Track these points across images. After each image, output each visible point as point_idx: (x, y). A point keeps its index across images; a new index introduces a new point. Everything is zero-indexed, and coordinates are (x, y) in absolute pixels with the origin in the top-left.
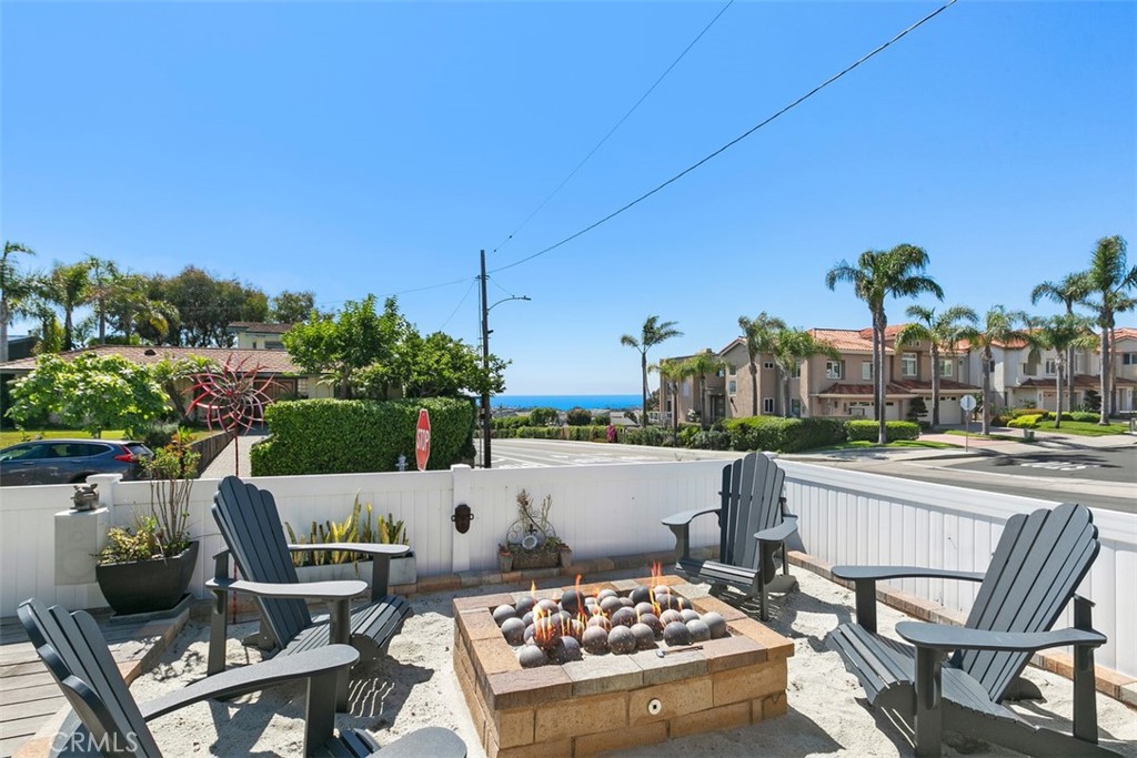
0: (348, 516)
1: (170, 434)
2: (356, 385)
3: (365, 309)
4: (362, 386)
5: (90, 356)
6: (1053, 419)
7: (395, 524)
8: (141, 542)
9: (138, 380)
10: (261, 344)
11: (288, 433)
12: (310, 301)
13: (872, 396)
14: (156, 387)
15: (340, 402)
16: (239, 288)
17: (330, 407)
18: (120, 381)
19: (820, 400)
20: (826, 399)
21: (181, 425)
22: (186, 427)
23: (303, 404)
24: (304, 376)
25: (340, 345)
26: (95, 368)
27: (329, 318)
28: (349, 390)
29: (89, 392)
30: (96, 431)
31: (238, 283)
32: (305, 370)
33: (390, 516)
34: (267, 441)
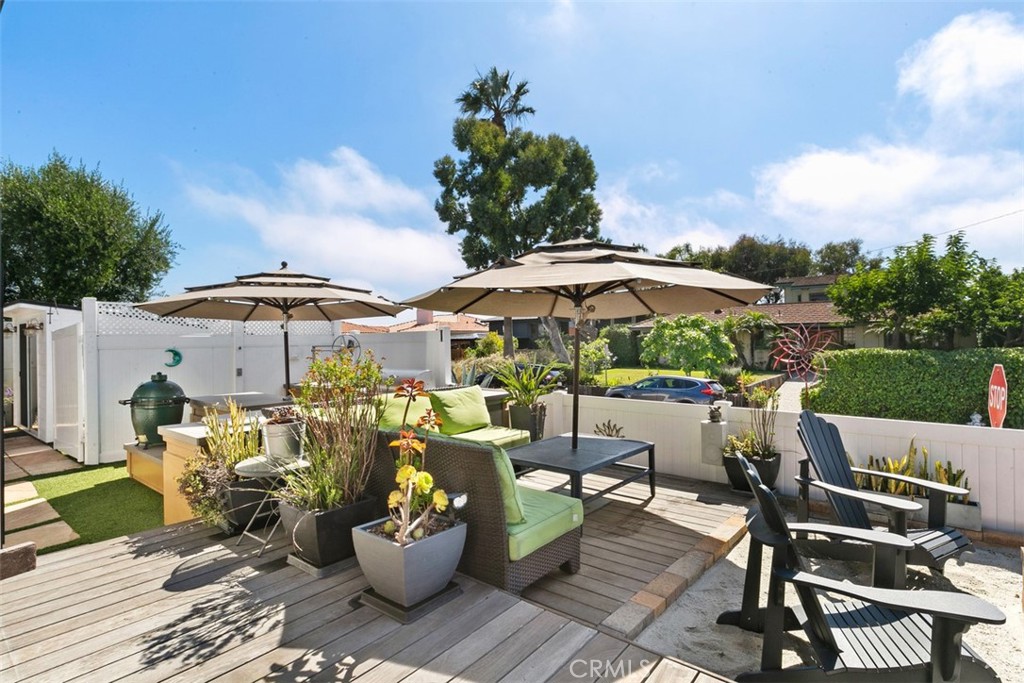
0: (903, 456)
1: (736, 376)
2: (912, 333)
3: (920, 251)
4: (918, 334)
5: (683, 317)
7: (954, 472)
8: (747, 446)
9: (713, 334)
10: (805, 297)
11: (836, 380)
12: (856, 249)
14: (725, 339)
15: (892, 352)
16: (784, 248)
17: (880, 357)
18: (702, 335)
21: (743, 369)
22: (747, 372)
23: (850, 354)
24: (848, 325)
25: (890, 293)
26: (686, 326)
27: (875, 265)
28: (902, 337)
29: (684, 343)
30: (688, 371)
31: (782, 244)
32: (852, 320)
33: (949, 463)
34: (816, 386)
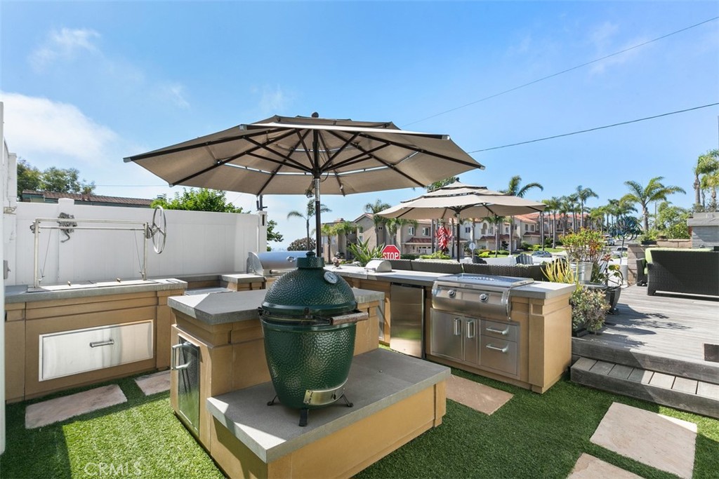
6: (494, 253)
12: (74, 177)
13: (431, 244)
19: (406, 245)
20: (409, 245)
